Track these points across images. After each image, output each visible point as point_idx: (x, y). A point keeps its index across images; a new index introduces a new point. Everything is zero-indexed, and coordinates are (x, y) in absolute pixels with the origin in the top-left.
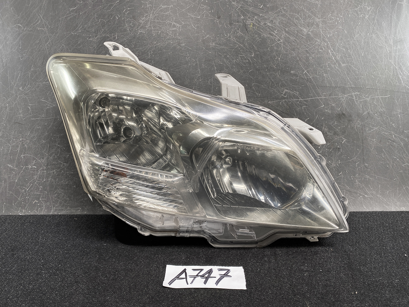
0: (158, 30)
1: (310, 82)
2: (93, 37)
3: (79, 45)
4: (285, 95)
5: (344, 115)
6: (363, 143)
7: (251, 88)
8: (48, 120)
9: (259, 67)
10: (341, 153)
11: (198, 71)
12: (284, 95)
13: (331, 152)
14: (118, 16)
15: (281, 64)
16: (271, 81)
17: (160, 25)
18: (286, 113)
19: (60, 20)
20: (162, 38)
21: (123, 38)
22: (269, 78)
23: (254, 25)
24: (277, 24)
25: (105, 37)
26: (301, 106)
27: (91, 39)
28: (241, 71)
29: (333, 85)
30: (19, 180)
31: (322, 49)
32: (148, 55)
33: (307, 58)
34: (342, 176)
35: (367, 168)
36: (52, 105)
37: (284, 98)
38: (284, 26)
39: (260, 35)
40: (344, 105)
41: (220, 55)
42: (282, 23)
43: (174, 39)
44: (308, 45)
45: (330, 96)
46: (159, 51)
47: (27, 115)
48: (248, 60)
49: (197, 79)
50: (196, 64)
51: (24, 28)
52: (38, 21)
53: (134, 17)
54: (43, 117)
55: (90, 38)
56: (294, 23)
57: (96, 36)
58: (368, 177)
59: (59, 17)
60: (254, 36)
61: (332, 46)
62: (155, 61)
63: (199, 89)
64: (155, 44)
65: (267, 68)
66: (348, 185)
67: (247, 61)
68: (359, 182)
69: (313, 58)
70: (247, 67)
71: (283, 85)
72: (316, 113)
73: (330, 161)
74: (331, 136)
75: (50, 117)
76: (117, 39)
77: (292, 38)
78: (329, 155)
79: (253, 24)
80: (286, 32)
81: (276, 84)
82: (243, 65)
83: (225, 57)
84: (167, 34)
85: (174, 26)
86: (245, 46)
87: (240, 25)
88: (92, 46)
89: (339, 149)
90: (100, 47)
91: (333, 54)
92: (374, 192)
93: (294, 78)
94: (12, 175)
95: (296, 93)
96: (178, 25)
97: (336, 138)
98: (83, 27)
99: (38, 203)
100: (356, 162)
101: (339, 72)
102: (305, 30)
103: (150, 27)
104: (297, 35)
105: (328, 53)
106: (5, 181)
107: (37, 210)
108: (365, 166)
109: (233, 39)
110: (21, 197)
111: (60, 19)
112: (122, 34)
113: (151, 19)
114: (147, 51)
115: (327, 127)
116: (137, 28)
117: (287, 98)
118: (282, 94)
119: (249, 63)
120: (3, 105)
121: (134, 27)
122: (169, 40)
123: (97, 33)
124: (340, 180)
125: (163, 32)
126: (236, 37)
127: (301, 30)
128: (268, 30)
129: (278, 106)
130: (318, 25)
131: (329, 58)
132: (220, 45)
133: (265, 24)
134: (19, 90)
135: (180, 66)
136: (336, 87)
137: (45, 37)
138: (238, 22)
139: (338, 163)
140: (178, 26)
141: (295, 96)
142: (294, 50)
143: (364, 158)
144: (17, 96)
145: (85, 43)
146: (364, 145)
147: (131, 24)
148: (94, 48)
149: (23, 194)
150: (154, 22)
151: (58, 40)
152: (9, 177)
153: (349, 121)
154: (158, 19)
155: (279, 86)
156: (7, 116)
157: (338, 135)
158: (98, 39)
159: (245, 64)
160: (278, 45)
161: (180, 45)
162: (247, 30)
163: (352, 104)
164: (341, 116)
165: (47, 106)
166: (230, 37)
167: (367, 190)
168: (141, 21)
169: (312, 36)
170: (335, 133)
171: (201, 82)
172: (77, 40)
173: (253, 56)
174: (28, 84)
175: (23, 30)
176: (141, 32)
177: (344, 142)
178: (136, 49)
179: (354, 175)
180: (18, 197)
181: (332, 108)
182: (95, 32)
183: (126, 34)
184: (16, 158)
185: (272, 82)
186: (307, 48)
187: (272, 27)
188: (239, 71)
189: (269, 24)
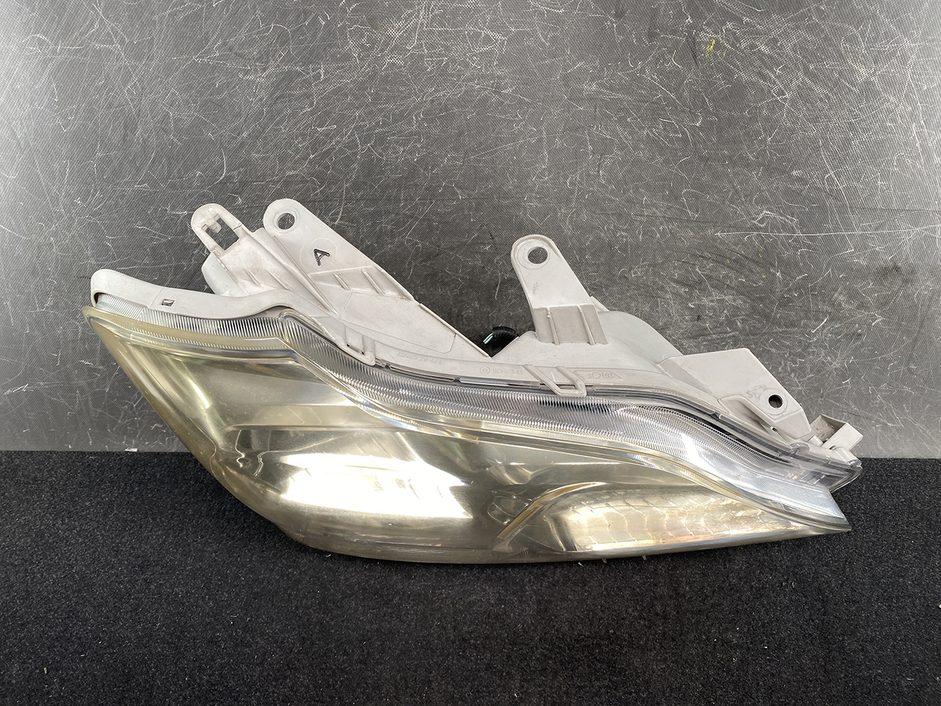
0: (440, 55)
1: (835, 198)
2: (256, 70)
3: (219, 91)
4: (761, 221)
5: (897, 269)
6: (920, 327)
7: (676, 199)
8: (159, 269)
9: (707, 153)
10: (863, 343)
11: (543, 156)
12: (759, 222)
13: (838, 341)
14: (325, 18)
15: (771, 153)
16: (734, 187)
17: (446, 40)
18: (754, 261)
19: (154, 22)
20: (452, 75)
21: (342, 77)
22: (731, 182)
23: (718, 46)
24: (788, 50)
25: (290, 71)
26: (796, 249)
27: (251, 77)
28: (659, 159)
29: (894, 206)
30: (112, 387)
31: (894, 121)
32: (410, 123)
33: (847, 141)
34: (849, 386)
35: (912, 373)
36: (164, 237)
37: (758, 229)
38: (804, 57)
39: (728, 74)
40: (907, 249)
41: (608, 116)
42: (802, 48)
43: (483, 77)
44: (860, 110)
45: (877, 229)
46: (441, 111)
47: (107, 260)
48: (684, 133)
49: (539, 177)
50: (540, 140)
51: (56, 44)
52: (92, 25)
53: (372, 21)
54: (145, 264)
55: (247, 73)
56: (839, 51)
57: (264, 70)
58: (907, 389)
59: (153, 13)
60: (711, 76)
61: (924, 113)
62: (428, 137)
63: (541, 198)
64: (431, 94)
65: (730, 158)
66: (855, 404)
67: (680, 136)
68: (884, 398)
69: (862, 143)
70: (676, 150)
71: (762, 201)
72: (829, 264)
73: (829, 358)
74: (850, 310)
75: (163, 263)
76: (324, 80)
77: (819, 90)
78: (830, 347)
79: (718, 42)
80: (807, 72)
81: (746, 196)
82: (665, 144)
83: (622, 121)
84: (467, 66)
85: (488, 40)
86: (680, 97)
87: (678, 42)
88: (255, 96)
89: (860, 335)
90: (278, 98)
91: (920, 134)
92: (910, 418)
93: (797, 186)
94: (95, 380)
95: (791, 220)
96: (498, 37)
97: (861, 315)
98: (224, 44)
99: (163, 428)
100: (890, 361)
101: (922, 176)
102: (863, 71)
103: (419, 47)
104: (836, 84)
105: (907, 131)
106: (82, 391)
107: (163, 440)
108: (909, 370)
109: (650, 76)
110: (124, 417)
111: (156, 17)
112: (338, 68)
113: (422, 24)
114: (409, 114)
115: (845, 293)
116: (382, 51)
117: (765, 229)
118: (754, 219)
119: (685, 140)
120: (41, 240)
121: (372, 48)
122: (470, 80)
123: (267, 62)
124: (841, 394)
125: (454, 61)
126: (660, 72)
127: (853, 71)
128: (758, 63)
129: (736, 245)
130: (904, 60)
131: (906, 144)
132: (611, 89)
133: (752, 46)
134: (73, 204)
135: (496, 146)
136: (900, 211)
137: (120, 68)
138: (674, 32)
139: (847, 363)
140: (497, 40)
141: (785, 227)
142: (815, 120)
143: (911, 355)
144: (71, 219)
145: (234, 87)
146: (923, 331)
147: (364, 40)
148: (261, 99)
149: (126, 412)
150: (431, 32)
151: (157, 77)
152: (90, 384)
153: (906, 282)
154: (442, 25)
155: (751, 201)
156: (57, 263)
157: (867, 309)
158: (269, 76)
159: (671, 141)
160: (775, 106)
161: (499, 93)
162: (695, 57)
163: (928, 247)
164: (889, 272)
165: (152, 240)
166: (642, 71)
167: (897, 413)
168: (391, 32)
169: (878, 87)
170: (862, 306)
171: (546, 182)
172: (213, 78)
173: (698, 125)
174: (96, 191)
175: (54, 52)
176: (393, 64)
177: (878, 323)
178: (379, 107)
179: (877, 385)
180: (118, 418)
181: (875, 255)
182: (260, 59)
183: (350, 66)
184: (99, 348)
185: (737, 192)
186: (855, 117)
187: (770, 57)
188: (653, 158)
189: (763, 48)
